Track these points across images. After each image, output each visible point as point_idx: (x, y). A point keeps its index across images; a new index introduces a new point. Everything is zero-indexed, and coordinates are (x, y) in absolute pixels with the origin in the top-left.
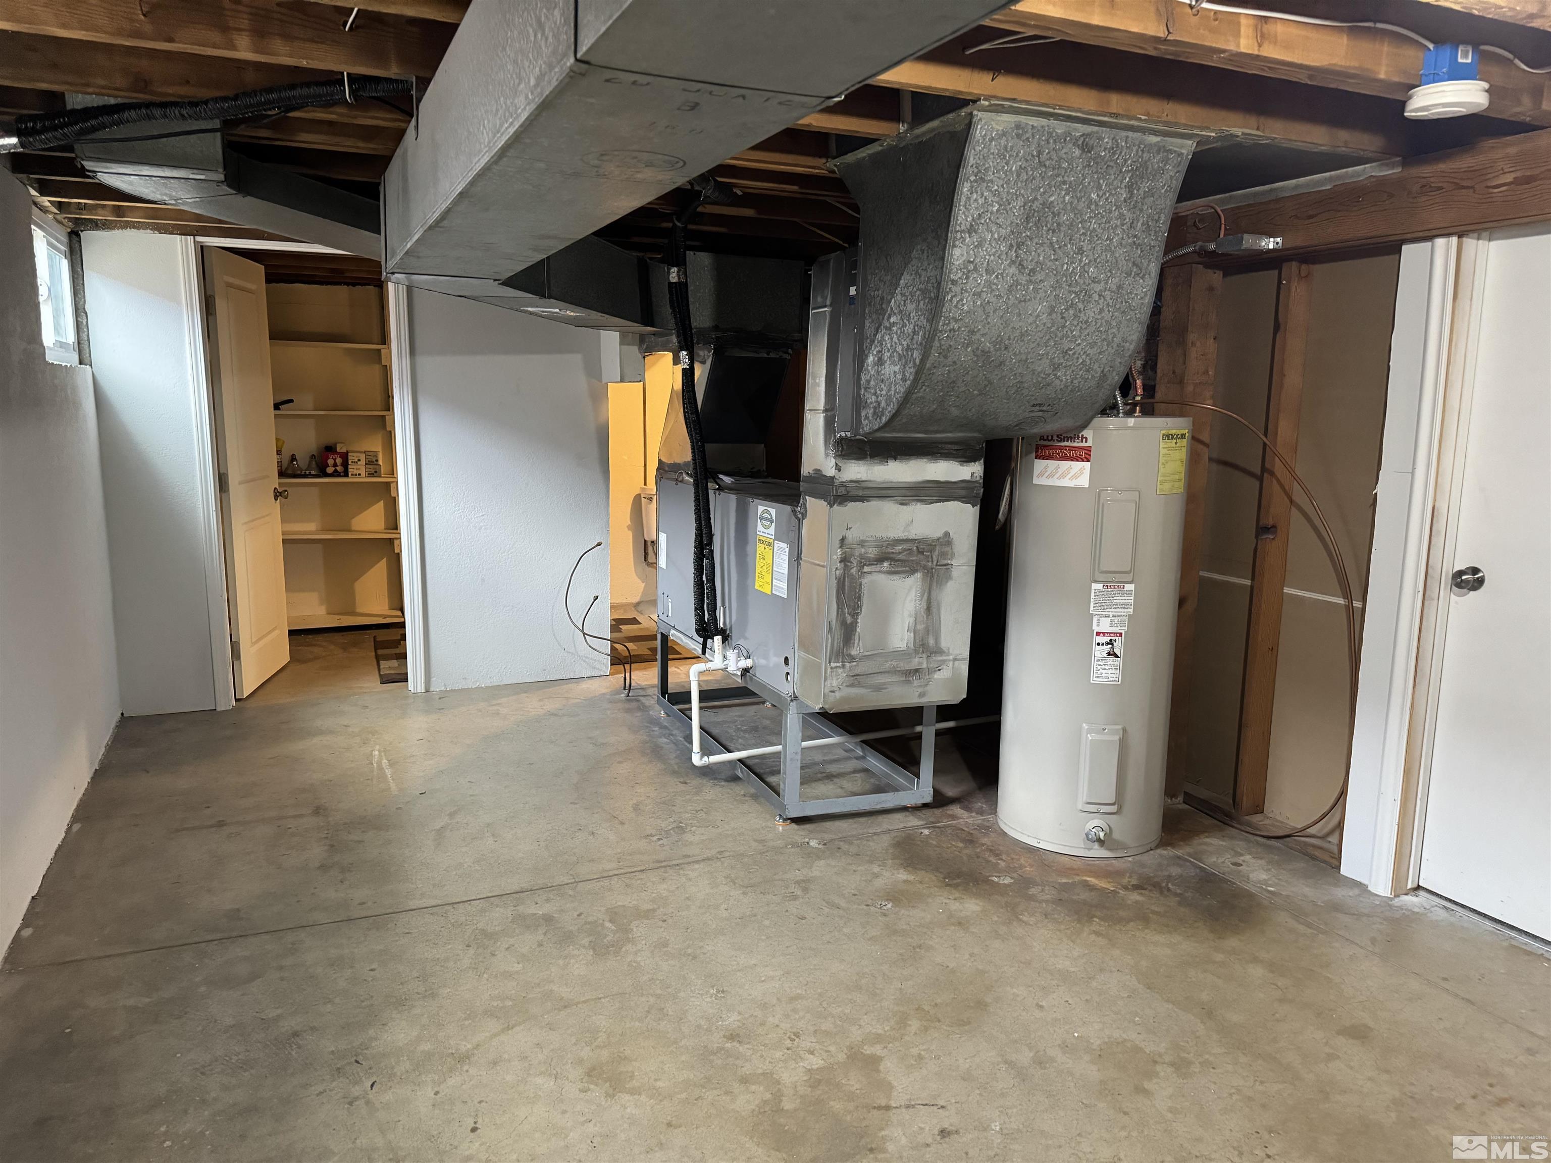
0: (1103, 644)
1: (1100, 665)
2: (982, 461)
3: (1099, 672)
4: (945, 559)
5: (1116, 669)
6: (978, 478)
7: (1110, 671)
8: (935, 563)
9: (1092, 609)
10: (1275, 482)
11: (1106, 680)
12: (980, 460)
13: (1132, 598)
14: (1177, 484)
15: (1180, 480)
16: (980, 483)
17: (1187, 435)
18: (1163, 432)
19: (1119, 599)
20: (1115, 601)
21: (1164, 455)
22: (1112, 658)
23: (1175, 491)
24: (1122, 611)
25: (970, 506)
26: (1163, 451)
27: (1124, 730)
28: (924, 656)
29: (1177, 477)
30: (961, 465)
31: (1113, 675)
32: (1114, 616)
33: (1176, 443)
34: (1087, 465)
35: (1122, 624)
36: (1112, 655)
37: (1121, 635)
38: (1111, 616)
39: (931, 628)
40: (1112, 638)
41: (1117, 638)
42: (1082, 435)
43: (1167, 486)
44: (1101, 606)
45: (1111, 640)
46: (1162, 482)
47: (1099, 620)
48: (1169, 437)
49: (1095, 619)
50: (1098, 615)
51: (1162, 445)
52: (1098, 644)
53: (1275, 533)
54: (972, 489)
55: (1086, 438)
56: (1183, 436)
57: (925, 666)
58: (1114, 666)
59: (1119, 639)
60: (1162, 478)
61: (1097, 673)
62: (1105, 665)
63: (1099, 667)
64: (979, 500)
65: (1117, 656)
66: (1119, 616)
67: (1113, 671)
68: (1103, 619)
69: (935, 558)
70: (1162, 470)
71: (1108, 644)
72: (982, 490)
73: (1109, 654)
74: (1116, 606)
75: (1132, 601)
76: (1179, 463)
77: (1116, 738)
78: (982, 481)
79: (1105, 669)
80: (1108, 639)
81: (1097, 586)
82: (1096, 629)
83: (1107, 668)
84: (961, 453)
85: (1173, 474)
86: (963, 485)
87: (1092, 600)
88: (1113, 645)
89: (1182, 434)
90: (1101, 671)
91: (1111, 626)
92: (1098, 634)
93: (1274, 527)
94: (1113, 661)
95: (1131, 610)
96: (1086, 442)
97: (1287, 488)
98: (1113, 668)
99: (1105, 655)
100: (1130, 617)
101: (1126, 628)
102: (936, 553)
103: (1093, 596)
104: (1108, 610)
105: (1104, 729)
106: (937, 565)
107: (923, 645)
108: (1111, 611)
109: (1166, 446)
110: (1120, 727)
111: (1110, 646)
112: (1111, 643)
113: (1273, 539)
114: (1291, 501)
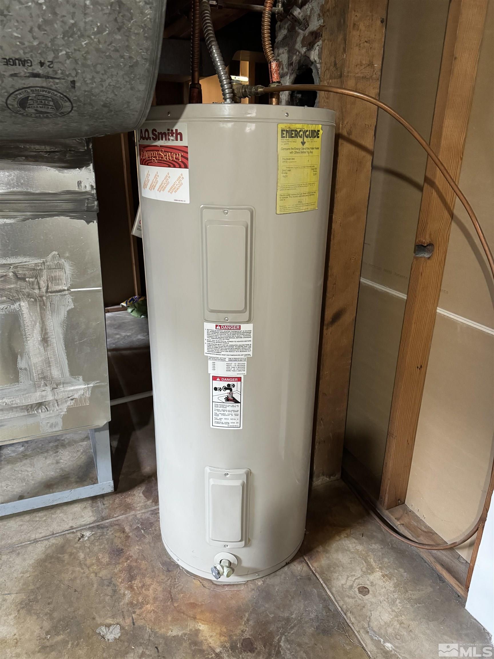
0: (220, 389)
1: (218, 410)
2: (91, 166)
3: (218, 418)
4: (58, 284)
5: (237, 415)
6: (88, 189)
7: (230, 417)
8: (44, 290)
9: (206, 351)
10: (435, 194)
11: (226, 426)
12: (87, 165)
13: (251, 339)
14: (306, 200)
15: (311, 194)
16: (92, 195)
17: (321, 132)
18: (281, 126)
19: (235, 341)
20: (230, 343)
21: (286, 160)
22: (231, 404)
23: (303, 208)
24: (241, 354)
25: (83, 222)
26: (282, 154)
27: (249, 474)
28: (48, 389)
29: (306, 190)
30: (59, 171)
31: (232, 421)
32: (230, 360)
33: (303, 143)
34: (185, 172)
35: (240, 368)
36: (231, 400)
37: (239, 379)
38: (227, 360)
39: (52, 360)
40: (230, 383)
41: (235, 383)
42: (176, 130)
43: (291, 202)
44: (215, 348)
45: (229, 385)
46: (284, 198)
47: (214, 364)
48: (292, 133)
49: (210, 362)
50: (214, 359)
51: (280, 146)
52: (216, 389)
53: (431, 251)
54: (81, 201)
55: (181, 134)
56: (314, 134)
57: (50, 398)
58: (234, 411)
59: (237, 384)
60: (282, 192)
61: (216, 419)
62: (224, 411)
63: (218, 413)
64: (95, 214)
65: (236, 402)
66: (235, 360)
67: (234, 417)
68: (218, 363)
69: (43, 284)
70: (282, 181)
71: (226, 389)
72: (96, 203)
73: (227, 399)
74: (232, 348)
75: (251, 343)
76: (308, 171)
77: (238, 483)
78: (94, 192)
79: (224, 415)
80: (225, 384)
81: (210, 326)
82: (212, 373)
83: (227, 413)
84: (57, 156)
85: (300, 186)
86: (68, 197)
87: (205, 341)
88: (231, 390)
89: (313, 132)
90: (220, 416)
91: (228, 370)
92: (215, 378)
93: (431, 244)
94: (233, 406)
95: (251, 353)
96: (181, 140)
97: (449, 201)
98: (233, 413)
99: (224, 401)
100: (249, 360)
101: (245, 372)
102: (44, 278)
103: (206, 337)
104: (223, 353)
105: (226, 474)
106: (47, 292)
107: (44, 378)
108: (226, 355)
109: (286, 147)
110: (243, 471)
111: (228, 391)
112: (229, 388)
113: (429, 258)
114: (452, 215)
